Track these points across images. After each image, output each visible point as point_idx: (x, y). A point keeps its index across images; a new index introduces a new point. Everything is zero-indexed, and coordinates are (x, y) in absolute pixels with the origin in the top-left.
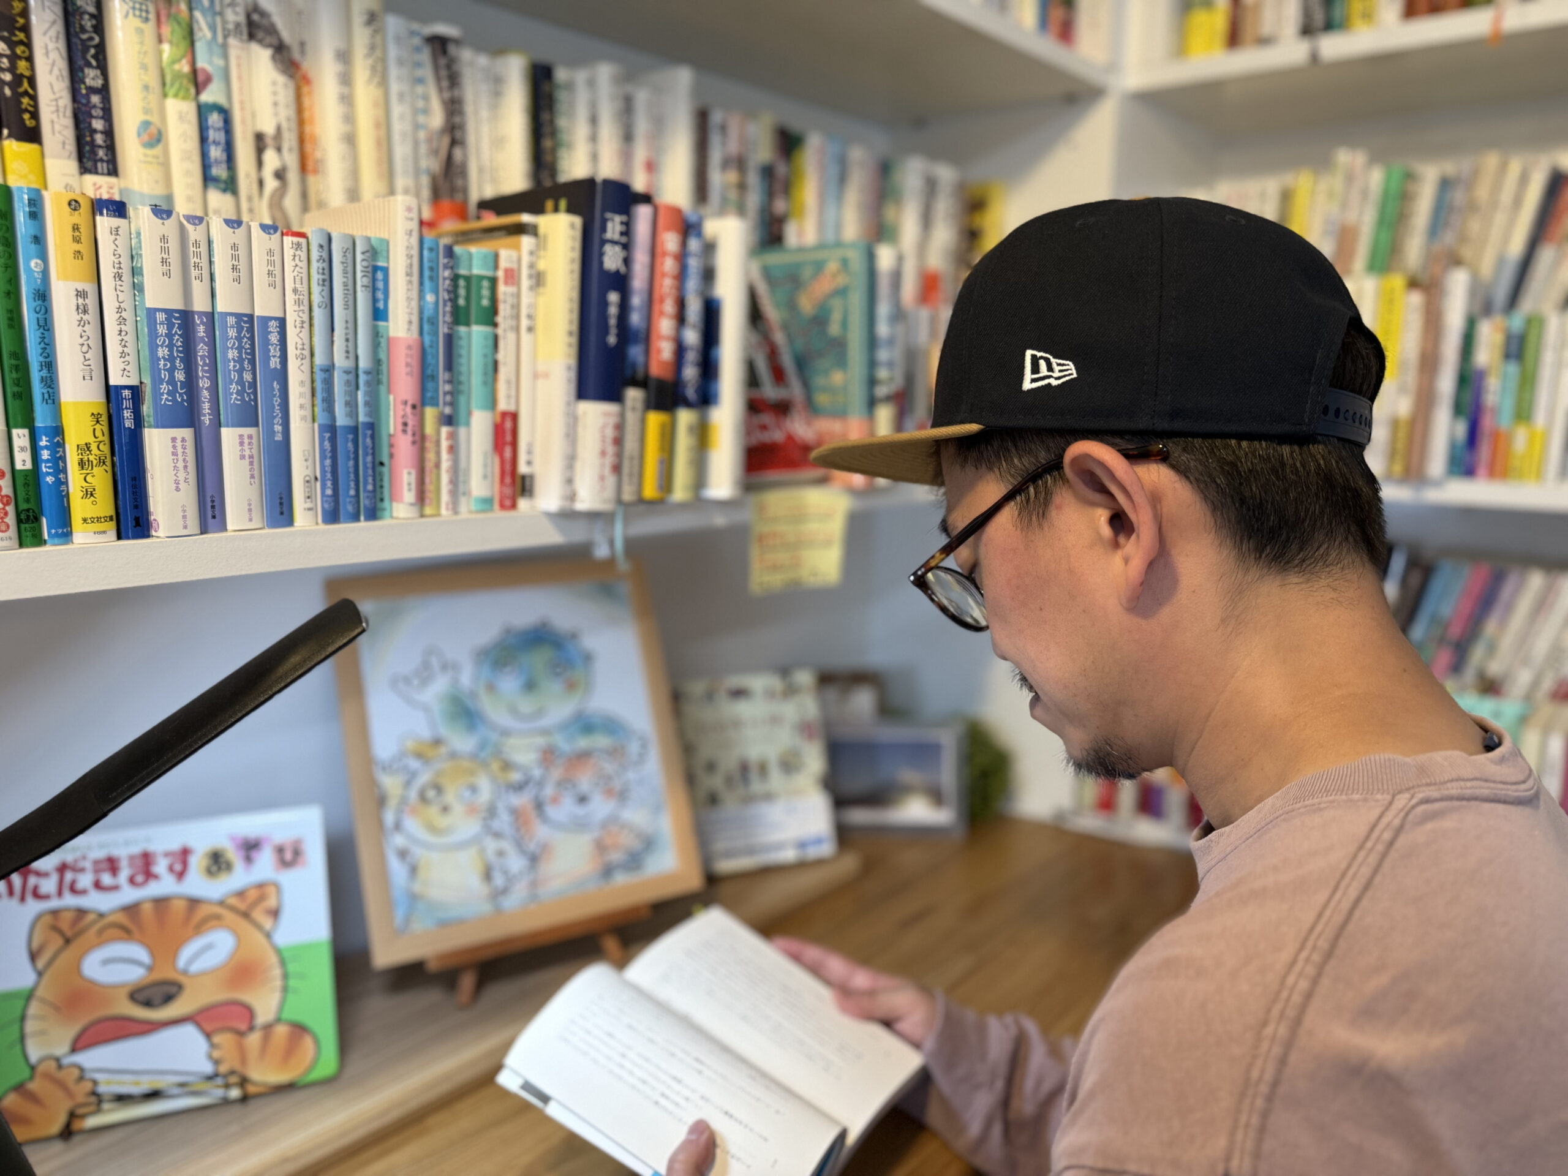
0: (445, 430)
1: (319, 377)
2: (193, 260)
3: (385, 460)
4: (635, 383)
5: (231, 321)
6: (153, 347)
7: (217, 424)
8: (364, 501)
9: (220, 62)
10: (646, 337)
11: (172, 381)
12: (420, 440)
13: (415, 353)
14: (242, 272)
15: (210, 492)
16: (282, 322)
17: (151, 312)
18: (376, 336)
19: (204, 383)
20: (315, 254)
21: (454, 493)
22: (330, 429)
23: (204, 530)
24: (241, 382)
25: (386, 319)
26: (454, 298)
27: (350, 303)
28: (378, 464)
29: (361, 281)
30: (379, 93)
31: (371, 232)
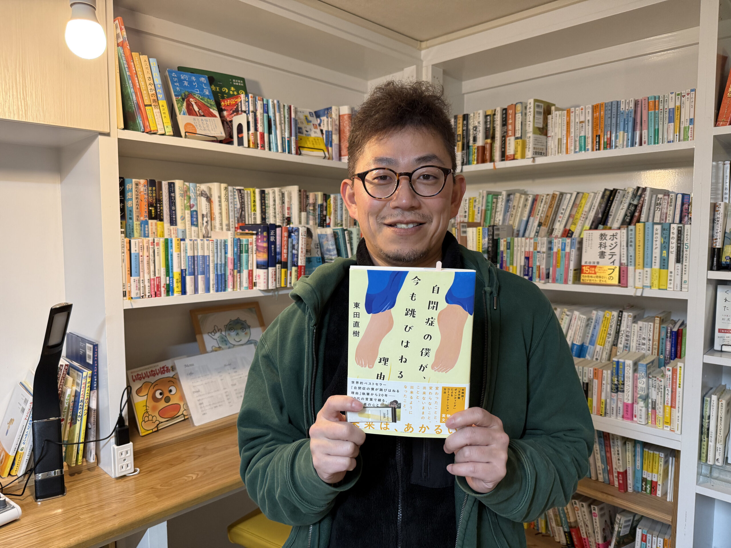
0: (238, 274)
1: (215, 265)
2: (195, 247)
3: (227, 280)
4: (279, 263)
5: (201, 257)
6: (189, 262)
7: (198, 275)
8: (223, 288)
9: (196, 202)
10: (281, 253)
11: (191, 268)
12: (233, 276)
13: (233, 260)
14: (203, 248)
15: (196, 287)
16: (209, 256)
17: (189, 257)
18: (225, 257)
19: (196, 268)
20: (215, 244)
21: (240, 286)
22: (217, 275)
23: (195, 293)
24: (202, 267)
25: (227, 254)
26: (240, 248)
27: (221, 252)
28: (225, 281)
29: (223, 247)
30: (227, 203)
31: (225, 238)
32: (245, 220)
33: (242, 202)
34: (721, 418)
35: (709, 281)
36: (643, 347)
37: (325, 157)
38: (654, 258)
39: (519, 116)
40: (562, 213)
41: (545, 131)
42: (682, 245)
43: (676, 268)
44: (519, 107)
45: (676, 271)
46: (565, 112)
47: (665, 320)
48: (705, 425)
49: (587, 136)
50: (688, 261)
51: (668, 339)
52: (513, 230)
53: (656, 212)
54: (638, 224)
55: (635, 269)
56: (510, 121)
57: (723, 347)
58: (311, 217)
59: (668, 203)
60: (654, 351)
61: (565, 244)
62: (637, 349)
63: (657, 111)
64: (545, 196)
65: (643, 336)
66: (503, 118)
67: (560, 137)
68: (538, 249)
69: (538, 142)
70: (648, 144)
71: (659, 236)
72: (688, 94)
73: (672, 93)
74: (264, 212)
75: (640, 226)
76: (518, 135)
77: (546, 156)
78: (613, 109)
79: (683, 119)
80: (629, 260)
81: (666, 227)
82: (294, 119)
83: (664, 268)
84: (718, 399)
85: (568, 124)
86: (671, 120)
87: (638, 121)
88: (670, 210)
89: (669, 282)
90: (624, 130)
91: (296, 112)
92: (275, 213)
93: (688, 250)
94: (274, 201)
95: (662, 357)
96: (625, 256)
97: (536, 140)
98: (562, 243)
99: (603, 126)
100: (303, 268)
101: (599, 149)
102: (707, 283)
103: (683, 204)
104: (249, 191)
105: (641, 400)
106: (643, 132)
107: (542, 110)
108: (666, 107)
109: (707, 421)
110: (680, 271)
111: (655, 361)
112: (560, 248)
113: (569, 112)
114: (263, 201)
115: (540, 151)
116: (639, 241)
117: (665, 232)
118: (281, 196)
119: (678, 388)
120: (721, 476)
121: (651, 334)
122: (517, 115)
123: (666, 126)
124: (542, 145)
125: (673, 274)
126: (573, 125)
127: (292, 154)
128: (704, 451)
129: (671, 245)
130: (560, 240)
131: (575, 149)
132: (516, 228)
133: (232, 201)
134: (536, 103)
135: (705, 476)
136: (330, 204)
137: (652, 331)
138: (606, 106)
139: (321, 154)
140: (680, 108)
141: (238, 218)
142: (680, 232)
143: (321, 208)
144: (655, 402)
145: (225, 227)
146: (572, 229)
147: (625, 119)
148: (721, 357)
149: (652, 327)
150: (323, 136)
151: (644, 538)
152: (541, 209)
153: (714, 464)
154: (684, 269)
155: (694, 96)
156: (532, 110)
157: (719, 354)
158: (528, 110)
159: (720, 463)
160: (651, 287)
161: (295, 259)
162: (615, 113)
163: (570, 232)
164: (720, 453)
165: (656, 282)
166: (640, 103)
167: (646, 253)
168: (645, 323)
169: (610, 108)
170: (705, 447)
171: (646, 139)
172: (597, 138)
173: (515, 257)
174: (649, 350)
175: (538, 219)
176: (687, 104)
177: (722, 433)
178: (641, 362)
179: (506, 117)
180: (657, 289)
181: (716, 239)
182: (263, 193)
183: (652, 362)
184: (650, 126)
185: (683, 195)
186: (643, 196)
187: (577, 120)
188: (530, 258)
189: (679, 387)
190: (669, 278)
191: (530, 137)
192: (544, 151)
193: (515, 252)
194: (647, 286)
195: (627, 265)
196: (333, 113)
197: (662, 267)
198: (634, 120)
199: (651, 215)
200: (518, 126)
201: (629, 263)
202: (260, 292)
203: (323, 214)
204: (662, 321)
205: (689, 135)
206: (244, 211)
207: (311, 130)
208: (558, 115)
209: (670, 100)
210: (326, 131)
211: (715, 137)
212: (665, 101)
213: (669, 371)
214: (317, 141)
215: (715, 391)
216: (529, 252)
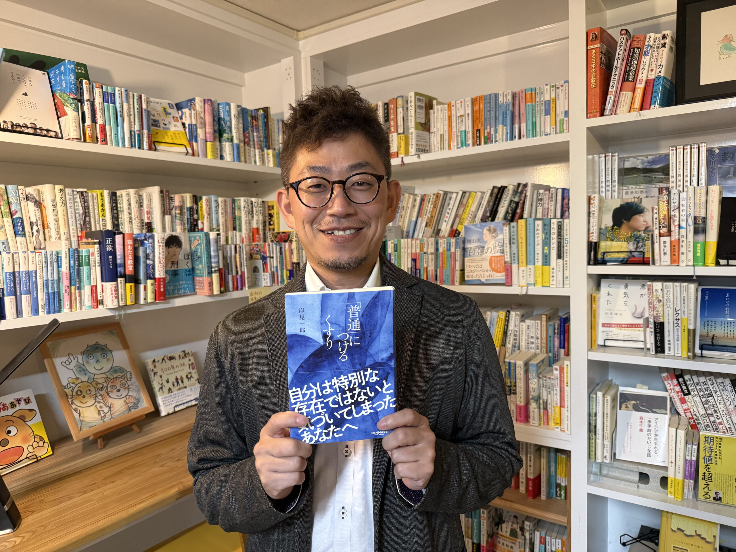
0: (77, 291)
1: (45, 282)
2: (15, 261)
3: (62, 299)
4: (121, 277)
5: (24, 272)
6: (6, 280)
7: (21, 294)
8: (56, 309)
11: (10, 287)
12: (70, 294)
13: (68, 275)
14: (27, 262)
15: (19, 309)
16: (36, 271)
17: (6, 273)
18: (58, 272)
19: (18, 286)
20: (43, 256)
21: (80, 306)
22: (48, 293)
23: (18, 317)
24: (26, 285)
25: (61, 267)
26: (79, 260)
27: (52, 265)
28: (60, 300)
29: (55, 260)
30: (64, 208)
31: (58, 250)
32: (91, 227)
33: (85, 206)
34: (607, 414)
35: (590, 276)
36: (532, 345)
37: (187, 154)
38: (536, 255)
39: (400, 110)
40: (448, 213)
41: (427, 126)
42: (562, 240)
43: (558, 264)
44: (400, 102)
45: (558, 267)
46: (446, 106)
47: (552, 317)
48: (593, 423)
49: (467, 130)
50: (568, 256)
51: (556, 336)
52: (402, 231)
53: (539, 208)
54: (520, 221)
55: (519, 267)
56: (392, 117)
57: (606, 341)
58: (178, 222)
59: (549, 198)
60: (542, 349)
61: (450, 243)
62: (526, 348)
63: (534, 103)
64: (432, 195)
65: (532, 335)
66: (385, 113)
67: (442, 133)
68: (425, 250)
69: (421, 139)
70: (527, 137)
71: (540, 232)
72: (562, 86)
73: (547, 85)
74: (115, 218)
75: (522, 222)
76: (401, 130)
77: (430, 152)
78: (492, 101)
79: (558, 112)
80: (513, 258)
81: (547, 222)
82: (145, 110)
83: (546, 265)
84: (604, 396)
85: (450, 118)
86: (547, 112)
87: (517, 113)
88: (551, 206)
89: (552, 279)
90: (503, 124)
91: (148, 103)
92: (131, 218)
93: (568, 245)
94: (129, 204)
95: (551, 355)
96: (508, 254)
97: (418, 136)
98: (447, 243)
99: (483, 119)
100: (162, 280)
101: (480, 144)
102: (588, 278)
103: (563, 199)
104: (93, 194)
105: (533, 401)
106: (522, 125)
107: (423, 105)
108: (542, 99)
109: (594, 418)
110: (561, 267)
111: (545, 360)
112: (446, 248)
113: (450, 105)
114: (114, 205)
115: (423, 148)
116: (522, 238)
117: (546, 227)
118: (137, 199)
119: (566, 388)
120: (610, 473)
121: (539, 332)
122: (398, 110)
123: (542, 118)
124: (425, 142)
125: (555, 271)
126: (455, 119)
127: (143, 149)
128: (593, 449)
129: (552, 241)
130: (445, 240)
131: (458, 144)
132: (405, 229)
133: (72, 205)
134: (417, 97)
135: (596, 474)
136: (202, 207)
137: (539, 330)
138: (485, 99)
139: (183, 149)
140: (555, 100)
141: (81, 225)
142: (560, 227)
143: (190, 212)
144: (546, 403)
145: (63, 237)
146: (459, 229)
147: (503, 113)
148: (604, 352)
149: (539, 325)
150: (185, 130)
151: (542, 541)
152: (428, 209)
153: (603, 462)
154: (565, 265)
155: (567, 88)
156: (413, 104)
157: (602, 349)
158: (409, 104)
159: (607, 461)
160: (534, 284)
161: (151, 271)
162: (494, 106)
163: (457, 232)
164: (607, 450)
165: (539, 280)
166: (517, 95)
167: (528, 250)
168: (533, 322)
169: (488, 101)
170: (593, 445)
171: (525, 133)
172: (478, 133)
173: (402, 259)
174: (538, 349)
175: (426, 220)
176: (562, 96)
177: (609, 429)
178: (531, 362)
179: (388, 113)
180: (540, 286)
181: (592, 233)
182: (113, 196)
183: (543, 361)
184: (528, 119)
185: (563, 190)
186: (524, 192)
187: (458, 115)
188: (417, 259)
189: (567, 386)
190: (551, 275)
191: (412, 133)
192: (428, 148)
193: (402, 254)
194: (531, 284)
195: (511, 263)
196: (197, 105)
197: (545, 264)
198: (513, 113)
199: (534, 211)
200: (400, 122)
201: (513, 261)
202: (107, 311)
203: (194, 219)
204: (549, 319)
205: (565, 128)
206: (89, 217)
207: (170, 123)
208: (440, 110)
209: (545, 93)
210: (189, 125)
211: (589, 129)
212: (542, 93)
213: (556, 369)
214: (177, 136)
215: (601, 387)
216: (416, 253)
